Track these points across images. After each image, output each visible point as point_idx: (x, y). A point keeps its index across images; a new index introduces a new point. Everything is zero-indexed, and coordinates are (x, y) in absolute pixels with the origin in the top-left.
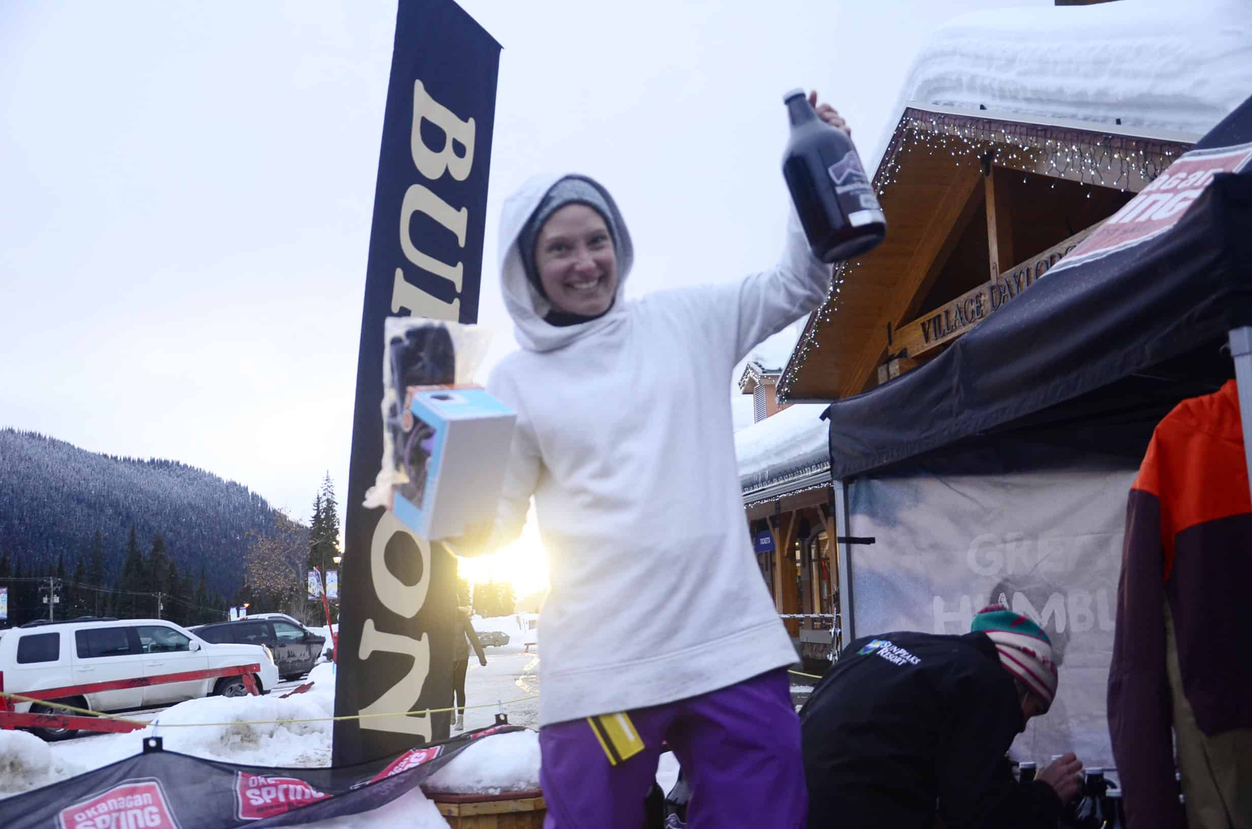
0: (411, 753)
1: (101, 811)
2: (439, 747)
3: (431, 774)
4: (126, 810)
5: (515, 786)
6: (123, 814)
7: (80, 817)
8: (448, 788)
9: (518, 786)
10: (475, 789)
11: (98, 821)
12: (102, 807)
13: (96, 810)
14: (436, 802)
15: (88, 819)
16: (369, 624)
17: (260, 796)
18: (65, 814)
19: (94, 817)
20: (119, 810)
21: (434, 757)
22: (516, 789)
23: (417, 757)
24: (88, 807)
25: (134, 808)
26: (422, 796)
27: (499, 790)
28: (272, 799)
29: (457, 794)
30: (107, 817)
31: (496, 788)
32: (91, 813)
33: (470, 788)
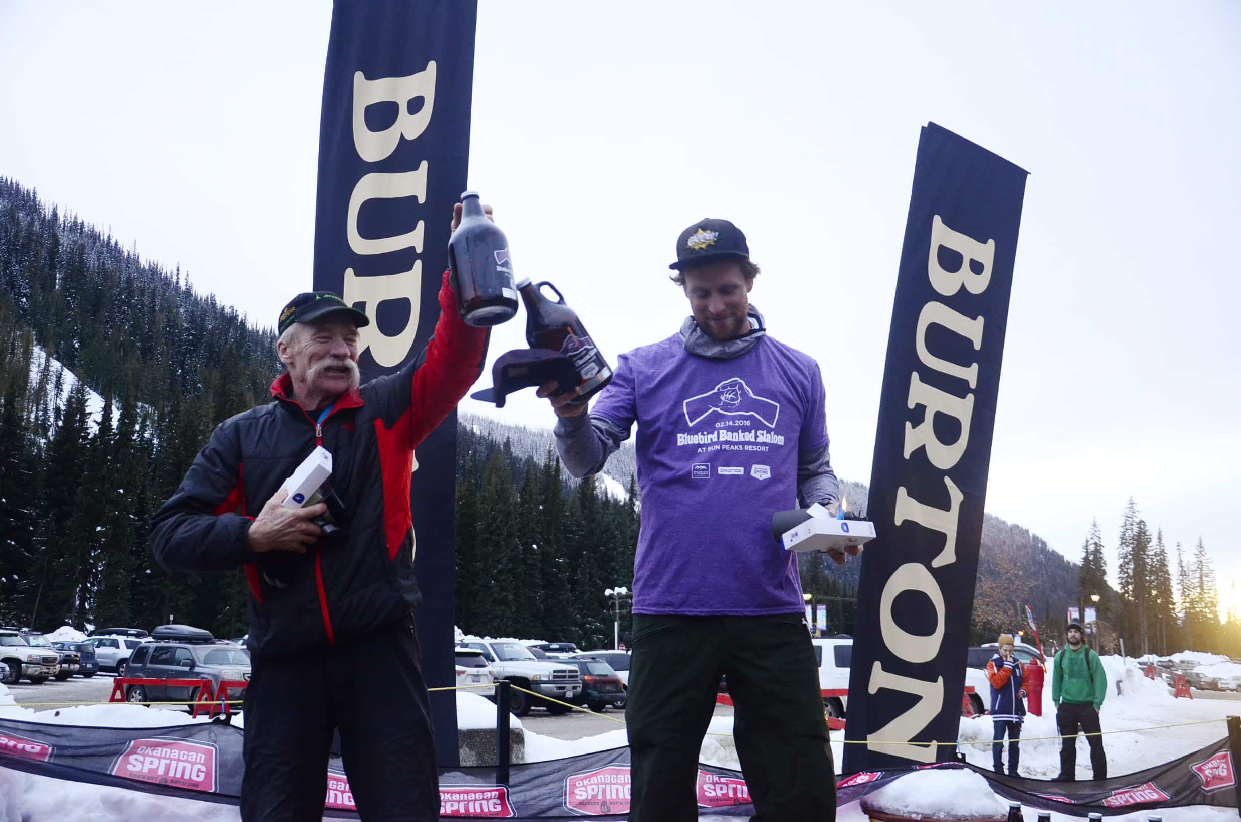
0: (860, 775)
1: (592, 782)
2: (880, 773)
3: (866, 794)
4: (611, 784)
5: (936, 815)
6: (608, 787)
7: (579, 784)
8: (881, 808)
9: (939, 815)
10: (901, 812)
11: (589, 788)
12: (594, 780)
13: (590, 781)
14: (870, 818)
15: (583, 786)
16: (877, 665)
17: (715, 790)
18: (570, 779)
19: (587, 785)
20: (606, 784)
21: (874, 780)
22: (935, 818)
23: (862, 779)
24: (586, 778)
25: (617, 784)
26: (860, 810)
27: (920, 816)
28: (722, 794)
29: (887, 814)
30: (595, 787)
31: (917, 814)
32: (586, 782)
33: (898, 810)
